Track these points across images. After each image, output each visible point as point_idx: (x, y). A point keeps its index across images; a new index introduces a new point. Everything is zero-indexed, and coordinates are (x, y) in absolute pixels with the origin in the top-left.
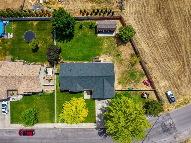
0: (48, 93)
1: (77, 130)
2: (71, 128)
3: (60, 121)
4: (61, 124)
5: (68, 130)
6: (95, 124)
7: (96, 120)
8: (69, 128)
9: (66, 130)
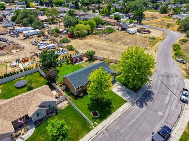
0: (63, 108)
1: (120, 118)
2: (113, 121)
3: (97, 124)
4: (99, 124)
5: (113, 124)
6: (128, 103)
7: (125, 99)
8: (111, 123)
9: (111, 127)
